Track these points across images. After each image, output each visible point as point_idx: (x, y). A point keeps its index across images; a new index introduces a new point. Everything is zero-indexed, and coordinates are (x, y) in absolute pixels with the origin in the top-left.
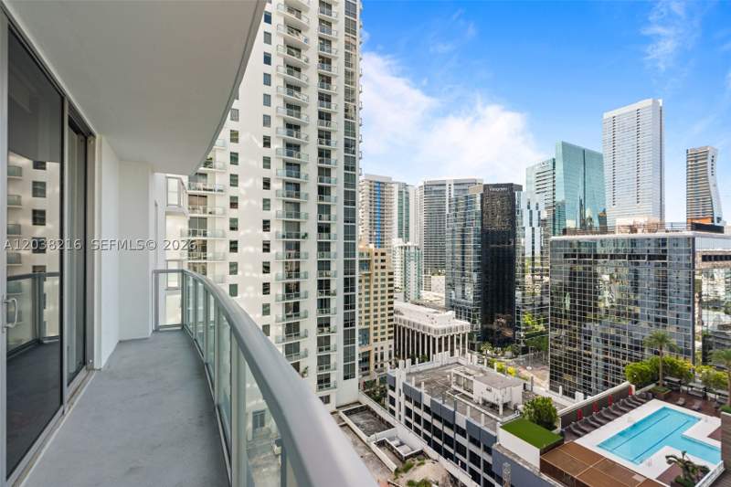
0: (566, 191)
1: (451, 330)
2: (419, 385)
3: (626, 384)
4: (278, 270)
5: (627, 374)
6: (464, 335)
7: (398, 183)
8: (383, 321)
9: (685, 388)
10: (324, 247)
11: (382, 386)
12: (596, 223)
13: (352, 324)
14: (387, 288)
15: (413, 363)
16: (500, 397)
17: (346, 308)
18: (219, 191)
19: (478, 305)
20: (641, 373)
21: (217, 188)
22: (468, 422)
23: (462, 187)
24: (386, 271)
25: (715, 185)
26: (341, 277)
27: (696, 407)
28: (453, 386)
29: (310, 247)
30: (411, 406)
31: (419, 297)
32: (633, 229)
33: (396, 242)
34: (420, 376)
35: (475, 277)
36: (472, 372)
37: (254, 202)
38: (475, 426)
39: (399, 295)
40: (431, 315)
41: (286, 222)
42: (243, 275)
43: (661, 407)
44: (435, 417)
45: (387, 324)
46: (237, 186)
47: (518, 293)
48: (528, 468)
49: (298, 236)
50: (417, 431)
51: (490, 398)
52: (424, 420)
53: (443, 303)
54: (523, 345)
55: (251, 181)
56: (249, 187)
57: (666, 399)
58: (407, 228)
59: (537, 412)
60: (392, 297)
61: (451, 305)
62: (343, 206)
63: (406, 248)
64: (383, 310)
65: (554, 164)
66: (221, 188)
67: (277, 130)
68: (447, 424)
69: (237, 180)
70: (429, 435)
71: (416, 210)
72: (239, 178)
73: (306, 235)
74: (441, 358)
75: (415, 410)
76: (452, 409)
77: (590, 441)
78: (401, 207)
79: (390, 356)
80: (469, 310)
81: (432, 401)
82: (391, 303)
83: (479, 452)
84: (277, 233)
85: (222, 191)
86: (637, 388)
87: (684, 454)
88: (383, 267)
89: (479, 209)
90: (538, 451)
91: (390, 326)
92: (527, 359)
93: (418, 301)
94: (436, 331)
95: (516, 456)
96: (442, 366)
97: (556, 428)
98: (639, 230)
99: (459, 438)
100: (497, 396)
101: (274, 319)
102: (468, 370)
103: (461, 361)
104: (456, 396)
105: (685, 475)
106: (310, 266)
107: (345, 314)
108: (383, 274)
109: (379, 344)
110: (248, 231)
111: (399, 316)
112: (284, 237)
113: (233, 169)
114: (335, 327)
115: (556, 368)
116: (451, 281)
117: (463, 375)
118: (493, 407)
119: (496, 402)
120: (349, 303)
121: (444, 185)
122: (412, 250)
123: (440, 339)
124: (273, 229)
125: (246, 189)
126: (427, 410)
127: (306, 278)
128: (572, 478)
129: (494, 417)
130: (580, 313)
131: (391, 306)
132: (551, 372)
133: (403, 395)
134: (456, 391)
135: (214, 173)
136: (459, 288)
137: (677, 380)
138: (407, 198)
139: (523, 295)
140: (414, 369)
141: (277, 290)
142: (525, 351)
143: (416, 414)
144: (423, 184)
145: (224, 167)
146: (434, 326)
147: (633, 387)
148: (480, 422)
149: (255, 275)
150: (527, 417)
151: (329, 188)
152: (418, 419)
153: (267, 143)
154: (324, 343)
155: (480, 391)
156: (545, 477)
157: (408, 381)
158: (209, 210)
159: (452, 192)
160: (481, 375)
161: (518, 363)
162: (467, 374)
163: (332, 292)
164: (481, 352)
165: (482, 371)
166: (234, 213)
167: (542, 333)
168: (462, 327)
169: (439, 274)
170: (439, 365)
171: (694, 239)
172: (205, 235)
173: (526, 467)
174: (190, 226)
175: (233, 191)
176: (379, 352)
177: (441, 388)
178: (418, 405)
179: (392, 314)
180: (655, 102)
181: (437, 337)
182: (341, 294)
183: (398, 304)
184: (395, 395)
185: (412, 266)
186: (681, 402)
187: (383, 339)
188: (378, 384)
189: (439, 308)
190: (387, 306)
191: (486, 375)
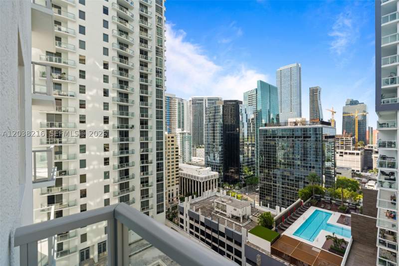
0: (262, 105)
1: (209, 177)
2: (197, 210)
3: (299, 200)
4: (114, 149)
5: (299, 195)
6: (215, 180)
7: (178, 98)
8: (173, 175)
9: (323, 199)
10: (144, 134)
11: (173, 211)
12: (275, 121)
13: (162, 180)
14: (175, 157)
15: (193, 198)
16: (241, 213)
17: (158, 171)
18: (71, 96)
19: (222, 163)
20: (305, 194)
21: (69, 94)
22: (226, 229)
23: (211, 102)
24: (174, 147)
25: (320, 104)
26: (155, 152)
27: (329, 208)
28: (215, 209)
29: (135, 134)
30: (193, 223)
31: (190, 160)
32: (296, 124)
33: (178, 131)
34: (197, 205)
35: (220, 148)
36: (225, 200)
37: (97, 105)
38: (229, 230)
39: (180, 160)
40: (198, 170)
41: (120, 118)
42: (90, 153)
43: (315, 210)
44: (207, 227)
45: (175, 176)
46: (85, 93)
47: (241, 156)
48: (264, 253)
49: (127, 127)
50: (197, 236)
51: (235, 214)
52: (201, 230)
53: (203, 163)
54: (243, 182)
55: (95, 91)
56: (93, 94)
57: (316, 205)
58: (183, 122)
59: (265, 221)
60: (178, 161)
61: (208, 164)
62: (155, 109)
63: (183, 134)
64: (173, 169)
65: (257, 91)
66: (72, 94)
67: (113, 58)
68: (213, 231)
69: (85, 90)
70: (204, 238)
71: (188, 113)
72: (86, 88)
73: (133, 126)
74: (207, 194)
75: (196, 225)
76: (217, 223)
77: (289, 232)
78: (179, 112)
79: (177, 194)
80: (217, 166)
81: (205, 219)
82: (177, 164)
83: (232, 245)
84: (113, 125)
85: (73, 96)
86: (304, 201)
87: (333, 234)
88: (172, 145)
89: (221, 113)
90: (270, 243)
91: (177, 178)
92: (246, 189)
93: (189, 162)
94: (202, 179)
95: (257, 247)
96: (208, 198)
97: (273, 227)
98: (299, 124)
99: (221, 238)
100: (239, 213)
101: (112, 181)
102: (223, 199)
103: (218, 194)
104: (217, 215)
105: (335, 245)
106: (135, 146)
107: (157, 174)
108: (173, 148)
109: (171, 188)
110: (93, 124)
111: (182, 172)
112: (118, 128)
113: (82, 82)
114: (152, 183)
115: (262, 194)
116: (207, 151)
117: (220, 202)
118: (237, 218)
119: (239, 216)
120: (159, 167)
121: (203, 100)
122: (187, 135)
123: (203, 183)
124: (111, 123)
125: (91, 96)
126: (202, 224)
127: (133, 153)
128: (289, 256)
129: (238, 224)
130: (273, 166)
131: (177, 166)
132: (260, 196)
133: (188, 217)
134: (217, 211)
135: (67, 83)
136: (212, 155)
137: (319, 196)
138: (183, 107)
139: (243, 157)
140: (193, 202)
141: (114, 162)
142: (245, 185)
143: (196, 227)
144: (191, 99)
145: (75, 80)
146: (200, 176)
147: (302, 201)
148: (232, 228)
149: (98, 153)
150: (260, 224)
151: (147, 97)
152: (197, 229)
153: (106, 66)
154: (145, 193)
155: (230, 210)
156: (274, 257)
157: (191, 208)
158: (63, 109)
159: (207, 104)
160: (230, 202)
161: (242, 192)
162: (223, 202)
163: (149, 161)
164: (223, 187)
165: (230, 200)
166: (83, 112)
167: (252, 176)
168: (215, 175)
169: (200, 147)
170: (206, 198)
171: (322, 128)
172: (60, 126)
173: (263, 252)
174: (48, 120)
175: (82, 97)
176: (171, 192)
177: (209, 211)
178: (197, 222)
179: (178, 171)
180: (298, 65)
181: (202, 182)
182: (155, 163)
183: (181, 165)
184: (183, 217)
185: (187, 144)
186: (322, 207)
187: (173, 185)
188: (170, 211)
189: (202, 166)
190: (175, 166)
191: (232, 202)
